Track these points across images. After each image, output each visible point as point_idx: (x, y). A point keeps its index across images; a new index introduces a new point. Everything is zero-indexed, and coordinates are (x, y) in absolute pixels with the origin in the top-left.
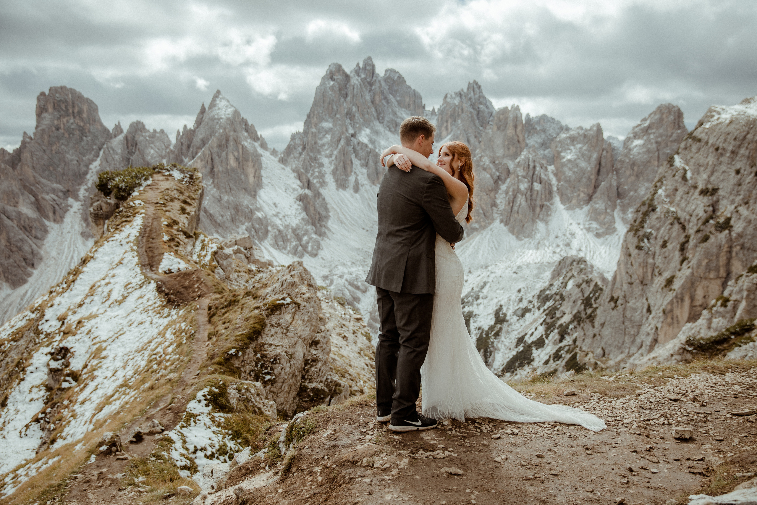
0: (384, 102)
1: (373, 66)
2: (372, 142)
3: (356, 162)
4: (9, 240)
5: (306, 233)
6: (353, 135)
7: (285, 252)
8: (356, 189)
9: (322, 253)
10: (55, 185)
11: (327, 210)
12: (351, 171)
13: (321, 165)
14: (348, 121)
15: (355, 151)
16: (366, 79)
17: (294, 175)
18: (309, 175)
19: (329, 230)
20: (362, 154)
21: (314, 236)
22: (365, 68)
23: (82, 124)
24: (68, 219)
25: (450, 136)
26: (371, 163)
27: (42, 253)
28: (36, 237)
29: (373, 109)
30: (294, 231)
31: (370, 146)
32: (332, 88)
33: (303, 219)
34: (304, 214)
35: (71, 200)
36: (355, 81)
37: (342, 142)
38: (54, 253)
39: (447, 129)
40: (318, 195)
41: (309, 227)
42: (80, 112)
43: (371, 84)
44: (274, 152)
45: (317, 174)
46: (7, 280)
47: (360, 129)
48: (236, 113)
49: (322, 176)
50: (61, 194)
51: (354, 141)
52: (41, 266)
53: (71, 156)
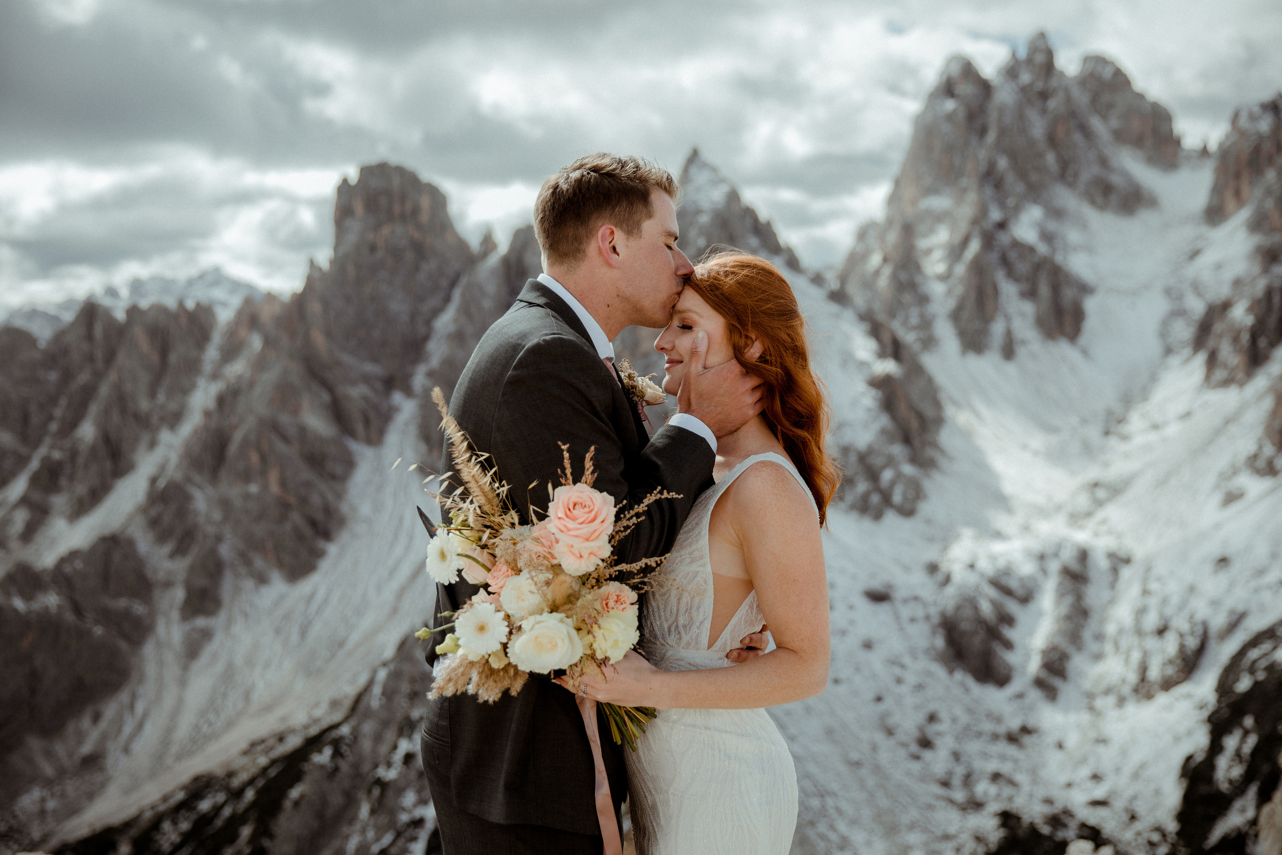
0: (1078, 137)
1: (1049, 54)
2: (1048, 237)
3: (1009, 290)
4: (283, 483)
5: (890, 462)
6: (1002, 226)
7: (842, 505)
8: (1009, 351)
9: (925, 508)
10: (370, 368)
11: (937, 405)
12: (996, 309)
13: (923, 300)
14: (989, 191)
15: (1005, 262)
16: (1031, 85)
17: (862, 327)
18: (897, 327)
19: (942, 452)
20: (1022, 268)
21: (908, 469)
22: (1029, 61)
23: (417, 235)
24: (393, 437)
25: (1244, 215)
26: (1044, 290)
27: (344, 508)
28: (333, 477)
29: (1051, 158)
30: (863, 458)
31: (1042, 249)
32: (950, 117)
33: (883, 431)
34: (884, 420)
35: (397, 397)
36: (1005, 96)
37: (975, 246)
38: (365, 509)
39: (1238, 194)
40: (916, 370)
41: (898, 450)
42: (416, 212)
43: (1044, 96)
44: (818, 280)
45: (914, 320)
46: (280, 565)
47: (1017, 210)
48: (733, 196)
49: (926, 324)
50: (379, 385)
51: (1003, 238)
52: (344, 536)
53: (399, 306)
